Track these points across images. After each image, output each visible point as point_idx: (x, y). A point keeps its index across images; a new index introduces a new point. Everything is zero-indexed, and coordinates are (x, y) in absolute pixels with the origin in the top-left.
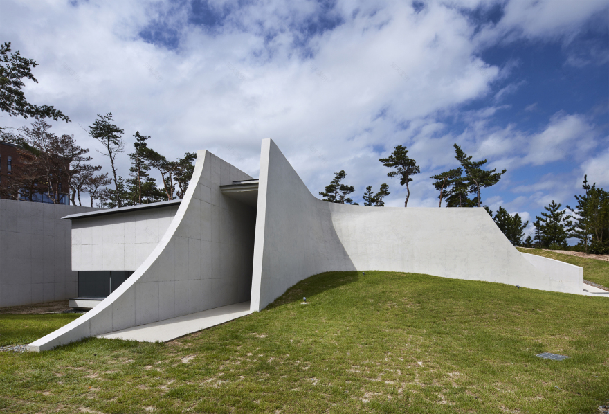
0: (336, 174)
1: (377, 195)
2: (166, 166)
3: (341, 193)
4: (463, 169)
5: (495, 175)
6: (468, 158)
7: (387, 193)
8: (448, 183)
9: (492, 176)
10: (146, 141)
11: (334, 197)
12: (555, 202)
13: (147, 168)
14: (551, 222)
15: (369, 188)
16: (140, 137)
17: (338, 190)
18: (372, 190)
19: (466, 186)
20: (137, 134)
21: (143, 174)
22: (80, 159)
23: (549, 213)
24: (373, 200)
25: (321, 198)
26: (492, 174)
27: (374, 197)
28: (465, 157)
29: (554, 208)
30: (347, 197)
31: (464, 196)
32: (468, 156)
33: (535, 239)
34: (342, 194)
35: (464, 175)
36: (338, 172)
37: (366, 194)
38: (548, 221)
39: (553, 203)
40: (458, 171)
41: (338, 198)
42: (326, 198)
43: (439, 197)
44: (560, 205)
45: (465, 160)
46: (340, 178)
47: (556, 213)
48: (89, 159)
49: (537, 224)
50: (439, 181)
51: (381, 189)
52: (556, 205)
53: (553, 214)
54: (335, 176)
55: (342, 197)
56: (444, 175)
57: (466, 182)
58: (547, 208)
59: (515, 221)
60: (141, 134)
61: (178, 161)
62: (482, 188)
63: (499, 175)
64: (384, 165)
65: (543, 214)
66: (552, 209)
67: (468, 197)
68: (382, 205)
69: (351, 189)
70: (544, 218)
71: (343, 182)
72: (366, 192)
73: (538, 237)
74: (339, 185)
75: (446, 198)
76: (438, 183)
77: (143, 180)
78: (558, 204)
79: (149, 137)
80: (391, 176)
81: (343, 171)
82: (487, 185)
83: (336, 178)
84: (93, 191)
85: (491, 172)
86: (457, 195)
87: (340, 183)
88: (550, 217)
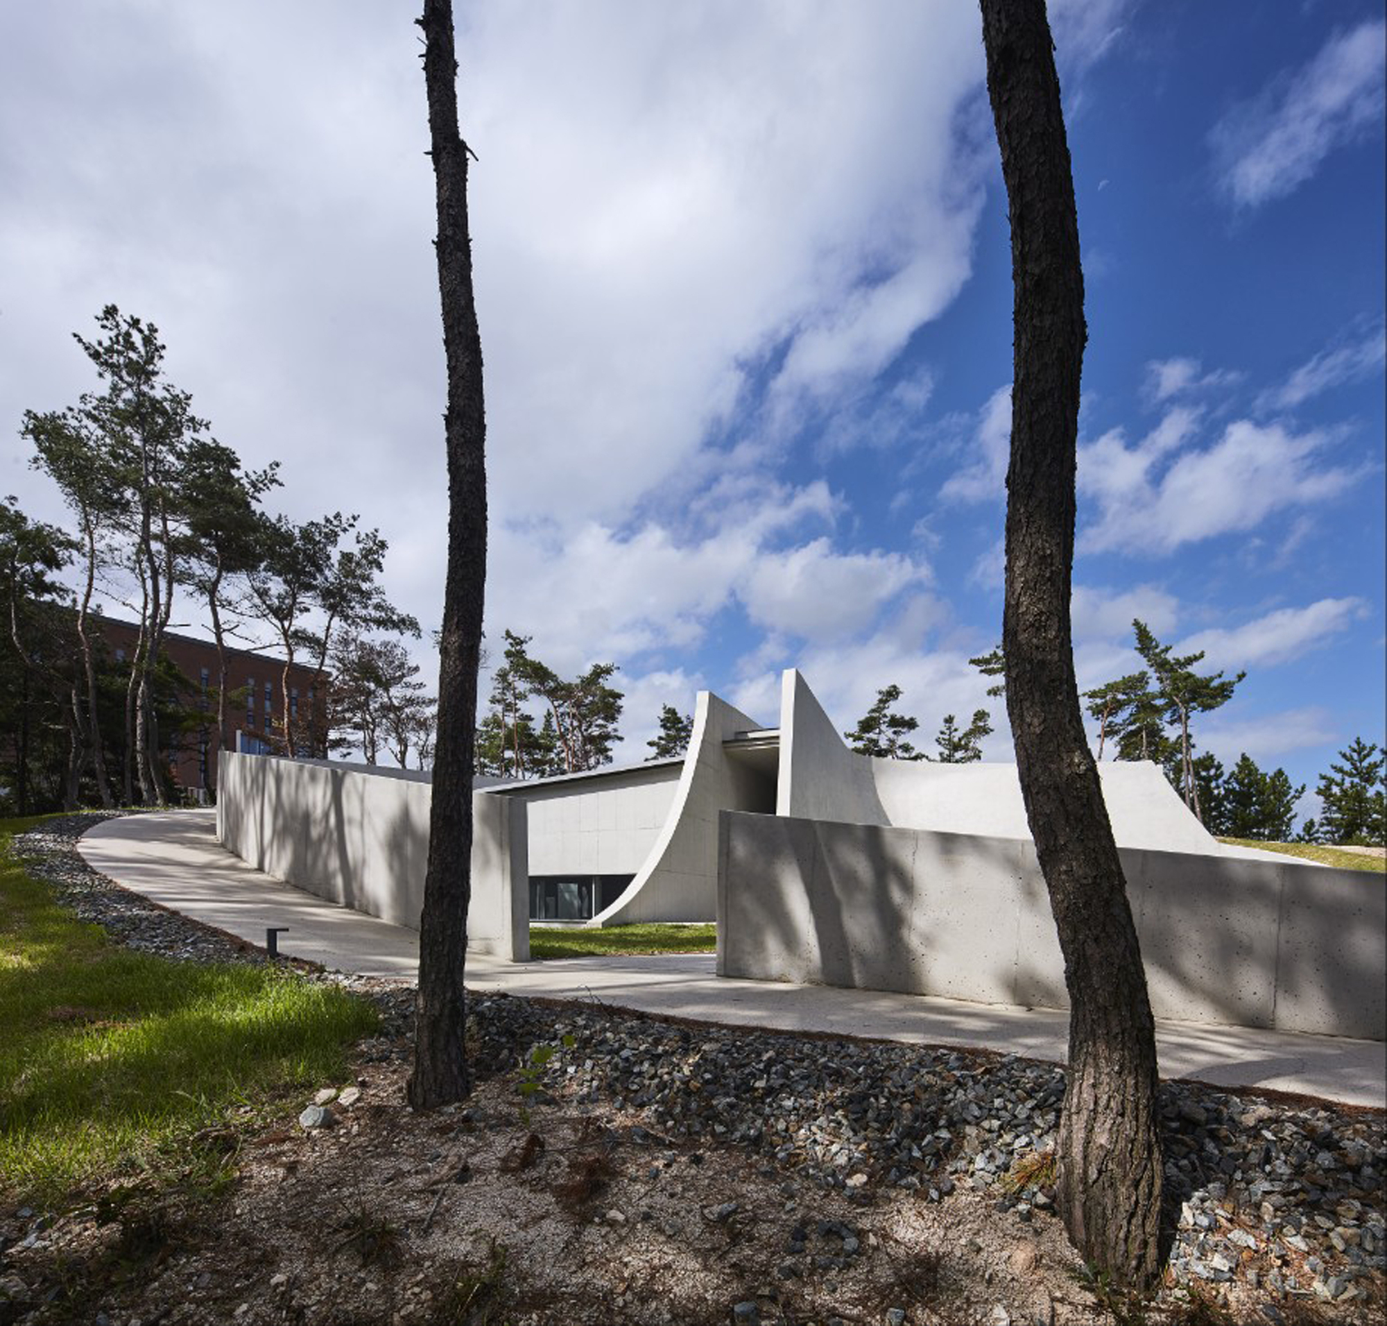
0: (880, 693)
1: (966, 735)
2: (558, 691)
3: (889, 732)
4: (1152, 674)
5: (1223, 684)
6: (1163, 651)
7: (986, 731)
8: (1119, 705)
9: (1215, 689)
10: (525, 647)
11: (875, 742)
12: (1363, 741)
13: (521, 697)
14: (1353, 785)
15: (949, 720)
16: (514, 639)
17: (883, 727)
18: (955, 724)
19: (1158, 711)
20: (508, 635)
21: (509, 707)
22: (408, 685)
23: (1347, 766)
24: (956, 747)
25: (850, 744)
26: (1215, 683)
27: (960, 740)
28: (1157, 647)
29: (1359, 754)
30: (901, 740)
31: (1154, 732)
32: (1162, 647)
33: (1322, 825)
34: (892, 736)
35: (1154, 686)
36: (885, 688)
37: (942, 733)
38: (1347, 784)
39: (1358, 743)
40: (1142, 679)
41: (883, 744)
42: (860, 744)
43: (1099, 736)
44: (1373, 749)
45: (1155, 655)
46: (887, 701)
47: (1365, 764)
48: (421, 685)
49: (1325, 792)
50: (1099, 701)
51: (974, 722)
52: (1364, 748)
53: (1356, 769)
54: (880, 697)
55: (892, 741)
56: (1111, 687)
57: (1159, 702)
58: (1344, 756)
59: (1274, 786)
60: (514, 634)
61: (578, 681)
62: (1196, 715)
63: (1231, 684)
64: (982, 671)
65: (1334, 767)
66: (1355, 756)
67: (1165, 734)
68: (977, 756)
69: (911, 724)
70: (1338, 777)
71: (895, 708)
72: (944, 729)
73: (1329, 821)
74: (885, 716)
75: (1116, 738)
76: (1097, 706)
77: (510, 720)
78: (1369, 745)
79: (531, 638)
80: (995, 694)
81: (894, 687)
82: (1207, 707)
83: (881, 701)
84: (421, 743)
85: (1212, 679)
86: (1139, 730)
87: (888, 712)
88: (1351, 775)
